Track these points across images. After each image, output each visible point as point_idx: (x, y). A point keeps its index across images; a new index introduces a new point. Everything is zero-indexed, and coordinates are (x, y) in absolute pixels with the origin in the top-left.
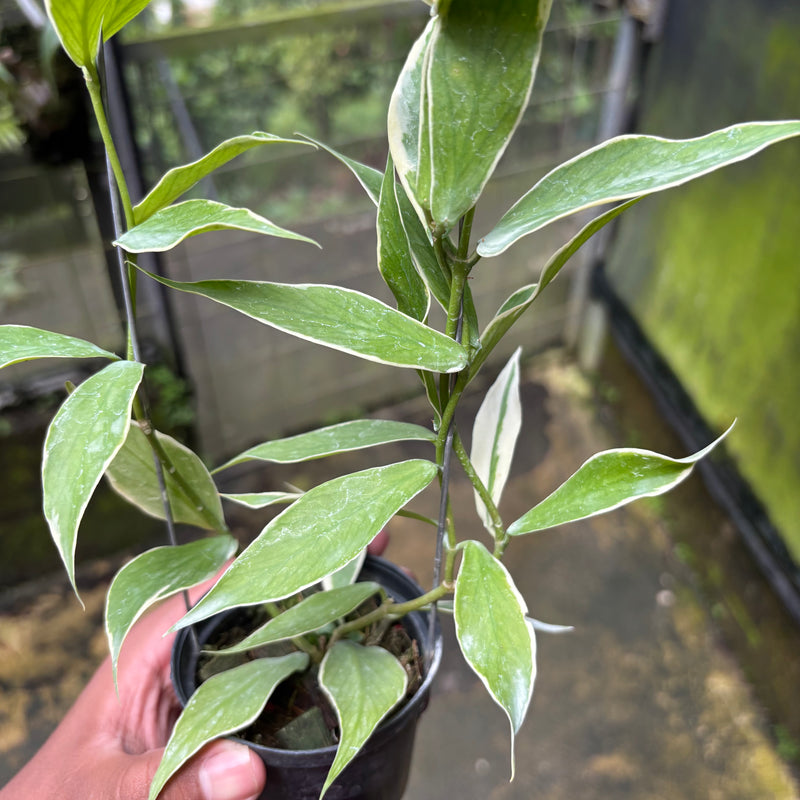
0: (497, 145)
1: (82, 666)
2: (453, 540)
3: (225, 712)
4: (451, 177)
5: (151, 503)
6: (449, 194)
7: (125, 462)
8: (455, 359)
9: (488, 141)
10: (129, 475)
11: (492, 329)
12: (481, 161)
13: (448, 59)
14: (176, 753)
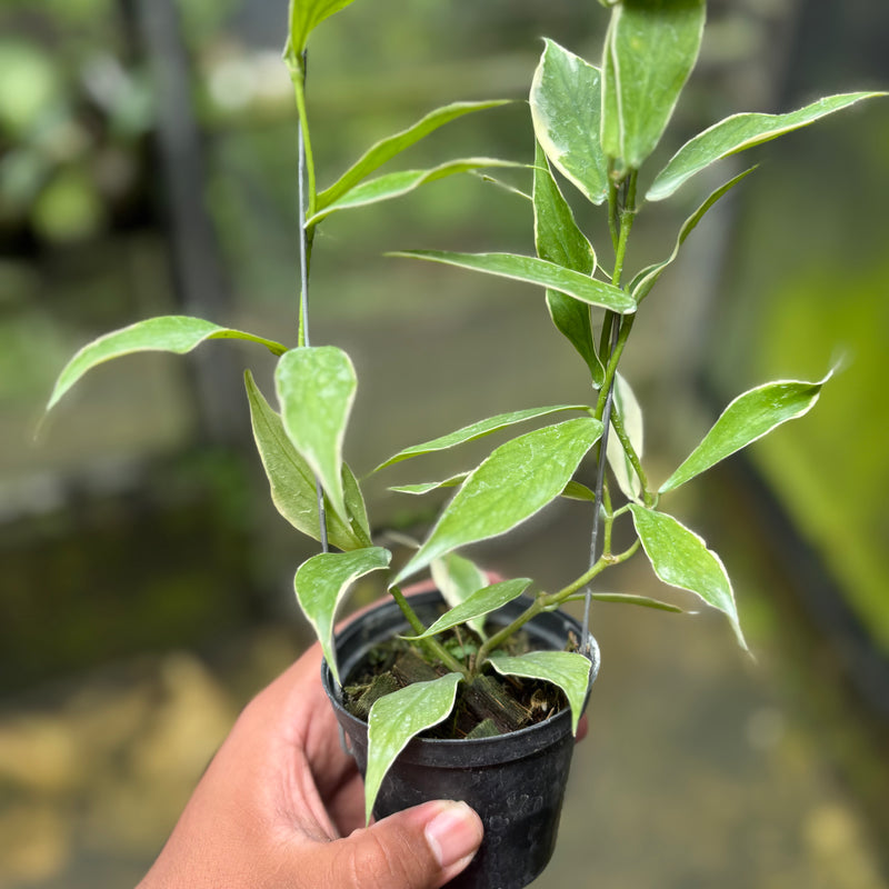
0: (670, 101)
2: (610, 508)
3: (413, 717)
4: (637, 127)
5: (301, 518)
6: (635, 140)
7: (284, 467)
8: (628, 302)
9: (663, 97)
10: (286, 482)
11: (639, 291)
12: (659, 113)
13: (628, 33)
14: (382, 753)
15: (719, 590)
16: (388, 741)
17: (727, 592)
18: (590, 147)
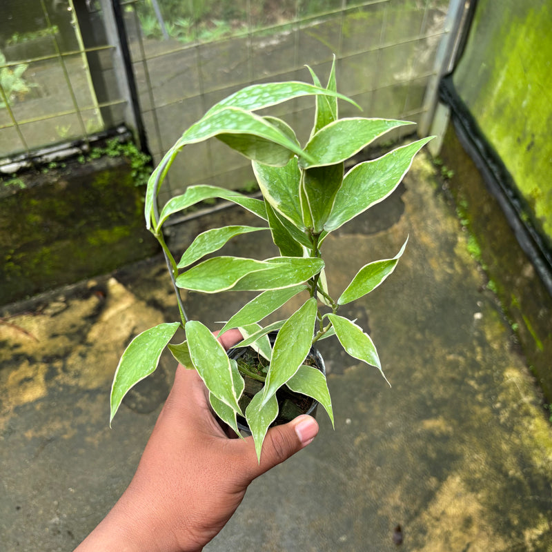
1: (81, 348)
14: (259, 437)
15: (371, 351)
16: (259, 431)
17: (374, 351)
18: (291, 198)
